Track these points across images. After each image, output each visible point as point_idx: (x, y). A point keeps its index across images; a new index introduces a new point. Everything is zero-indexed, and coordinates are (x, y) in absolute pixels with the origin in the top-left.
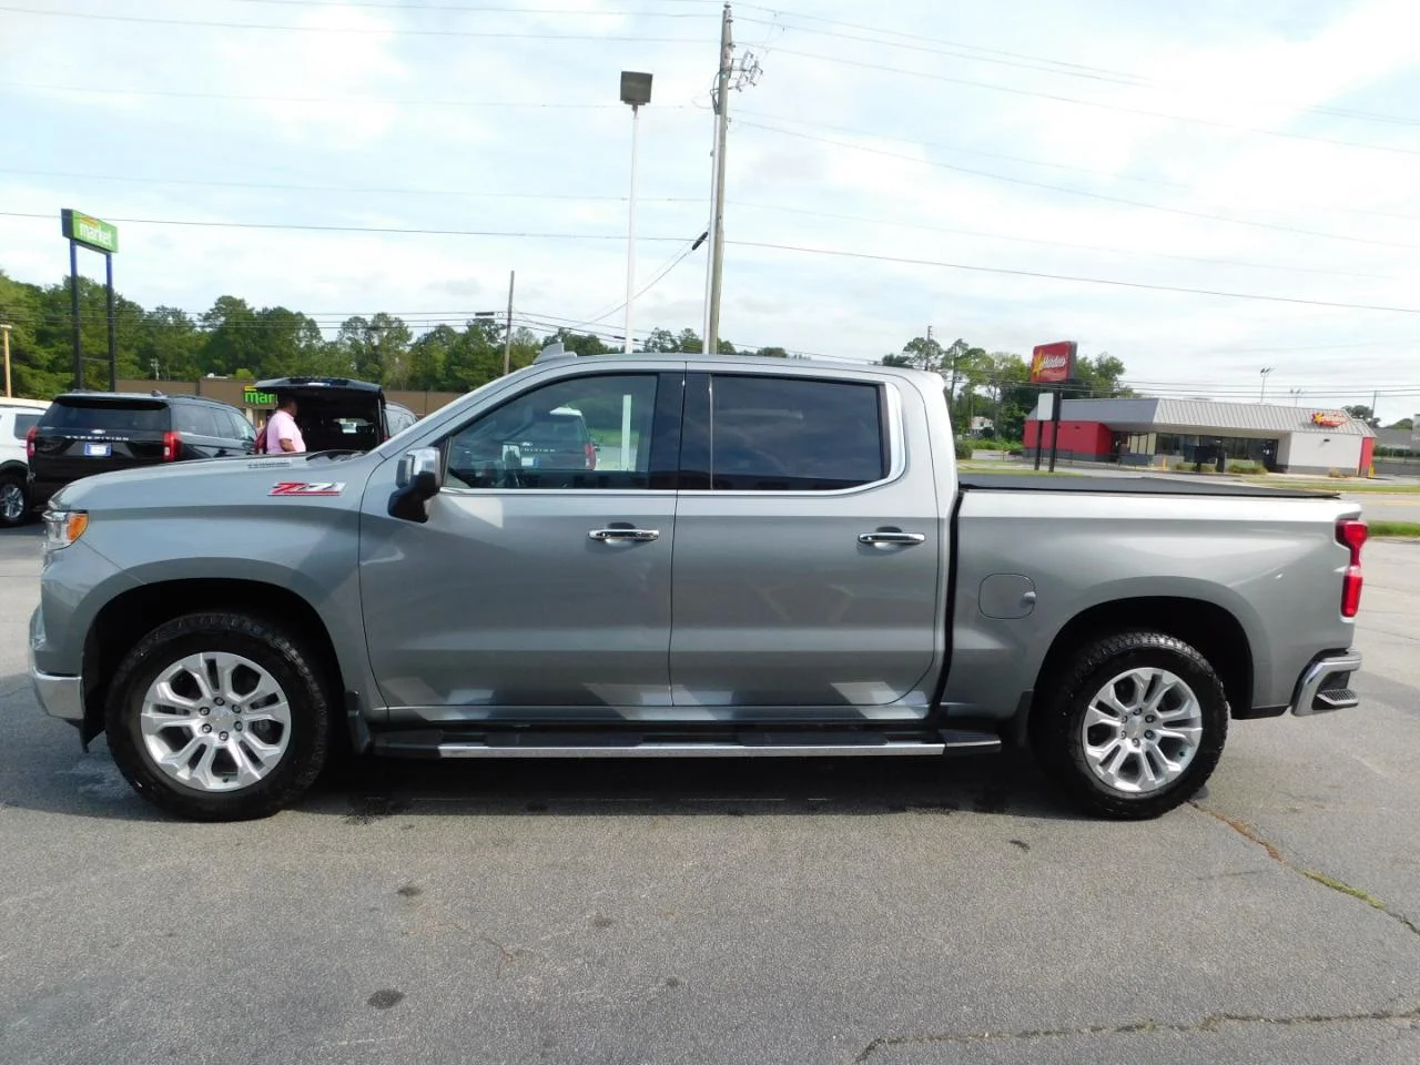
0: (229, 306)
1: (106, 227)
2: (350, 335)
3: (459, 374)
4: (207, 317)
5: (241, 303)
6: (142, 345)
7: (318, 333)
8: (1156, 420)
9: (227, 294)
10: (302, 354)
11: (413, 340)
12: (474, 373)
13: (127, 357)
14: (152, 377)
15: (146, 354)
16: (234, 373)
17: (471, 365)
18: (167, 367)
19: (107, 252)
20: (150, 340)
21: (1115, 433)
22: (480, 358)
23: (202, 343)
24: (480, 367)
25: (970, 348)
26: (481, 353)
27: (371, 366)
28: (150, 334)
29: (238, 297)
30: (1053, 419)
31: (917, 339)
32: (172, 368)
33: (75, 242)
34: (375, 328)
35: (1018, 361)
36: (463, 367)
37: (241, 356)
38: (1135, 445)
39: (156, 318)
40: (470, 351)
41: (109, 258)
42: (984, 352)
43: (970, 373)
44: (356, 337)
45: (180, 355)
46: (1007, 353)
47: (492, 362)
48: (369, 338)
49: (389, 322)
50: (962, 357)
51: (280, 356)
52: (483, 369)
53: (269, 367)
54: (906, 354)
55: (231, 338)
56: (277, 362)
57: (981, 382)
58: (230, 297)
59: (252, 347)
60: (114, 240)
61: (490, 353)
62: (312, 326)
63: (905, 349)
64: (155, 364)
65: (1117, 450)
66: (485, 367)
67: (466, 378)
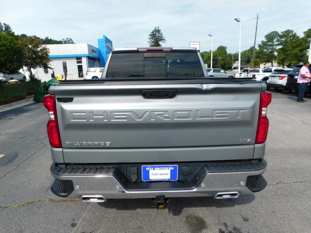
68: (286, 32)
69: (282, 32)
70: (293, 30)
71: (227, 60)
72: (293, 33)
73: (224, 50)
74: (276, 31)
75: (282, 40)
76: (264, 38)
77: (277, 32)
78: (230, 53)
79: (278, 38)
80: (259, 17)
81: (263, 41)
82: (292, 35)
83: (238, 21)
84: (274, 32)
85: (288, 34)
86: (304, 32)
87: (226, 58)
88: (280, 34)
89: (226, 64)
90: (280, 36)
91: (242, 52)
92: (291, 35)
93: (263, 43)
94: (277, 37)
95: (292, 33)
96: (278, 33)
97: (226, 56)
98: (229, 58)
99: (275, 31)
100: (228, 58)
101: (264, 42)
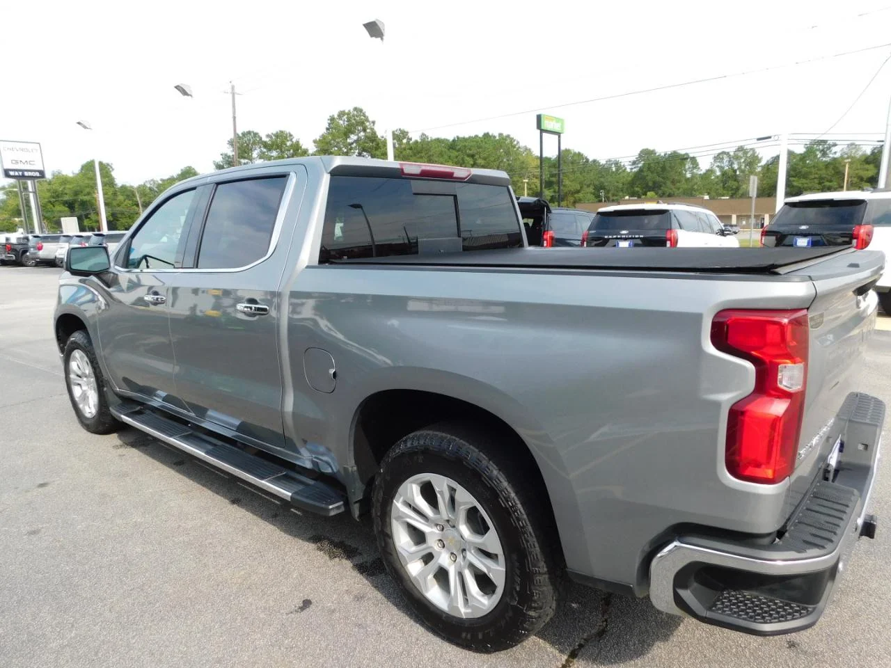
0: (646, 154)
1: (558, 120)
2: (719, 164)
3: (795, 184)
4: (634, 163)
5: (653, 152)
6: (597, 183)
7: (697, 165)
9: (645, 147)
10: (687, 180)
11: (763, 163)
12: (807, 181)
13: (588, 191)
14: (601, 201)
15: (598, 188)
16: (646, 195)
17: (805, 176)
18: (610, 195)
19: (559, 134)
20: (602, 180)
22: (813, 170)
23: (630, 179)
24: (813, 177)
26: (814, 166)
27: (732, 183)
28: (603, 176)
29: (651, 148)
32: (613, 195)
33: (542, 131)
34: (737, 158)
36: (799, 178)
37: (650, 184)
39: (606, 166)
40: (805, 165)
41: (559, 137)
44: (722, 165)
45: (617, 187)
47: (824, 171)
48: (731, 164)
49: (745, 152)
51: (673, 182)
52: (815, 178)
53: (666, 189)
55: (645, 174)
56: (672, 187)
58: (647, 149)
59: (658, 179)
60: (562, 127)
61: (821, 166)
62: (694, 160)
64: (602, 193)
66: (817, 176)
67: (800, 185)
68: (277, 135)
69: (268, 136)
70: (292, 133)
71: (119, 205)
72: (294, 140)
73: (107, 173)
74: (253, 132)
75: (272, 155)
76: (228, 146)
77: (256, 134)
78: (124, 184)
79: (262, 149)
80: (236, 90)
81: (226, 155)
82: (291, 145)
83: (184, 93)
84: (249, 133)
85: (283, 143)
86: (315, 142)
87: (115, 200)
88: (264, 139)
89: (119, 216)
90: (265, 145)
91: (160, 182)
92: (289, 143)
93: (227, 159)
94: (260, 147)
95: (291, 140)
96: (259, 136)
97: (115, 194)
98: (124, 201)
99: (251, 130)
100: (121, 198)
101: (229, 157)
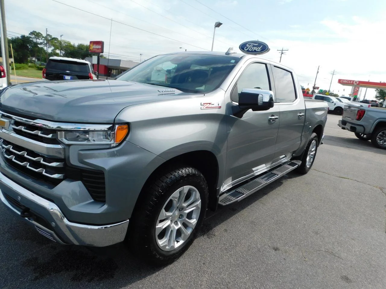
8: (121, 66)
21: (110, 68)
25: (53, 37)
30: (97, 64)
31: (34, 31)
35: (70, 43)
38: (114, 72)
42: (58, 39)
43: (54, 46)
46: (66, 41)
50: (50, 40)
54: (30, 36)
57: (58, 48)
63: (29, 34)
65: (110, 73)
